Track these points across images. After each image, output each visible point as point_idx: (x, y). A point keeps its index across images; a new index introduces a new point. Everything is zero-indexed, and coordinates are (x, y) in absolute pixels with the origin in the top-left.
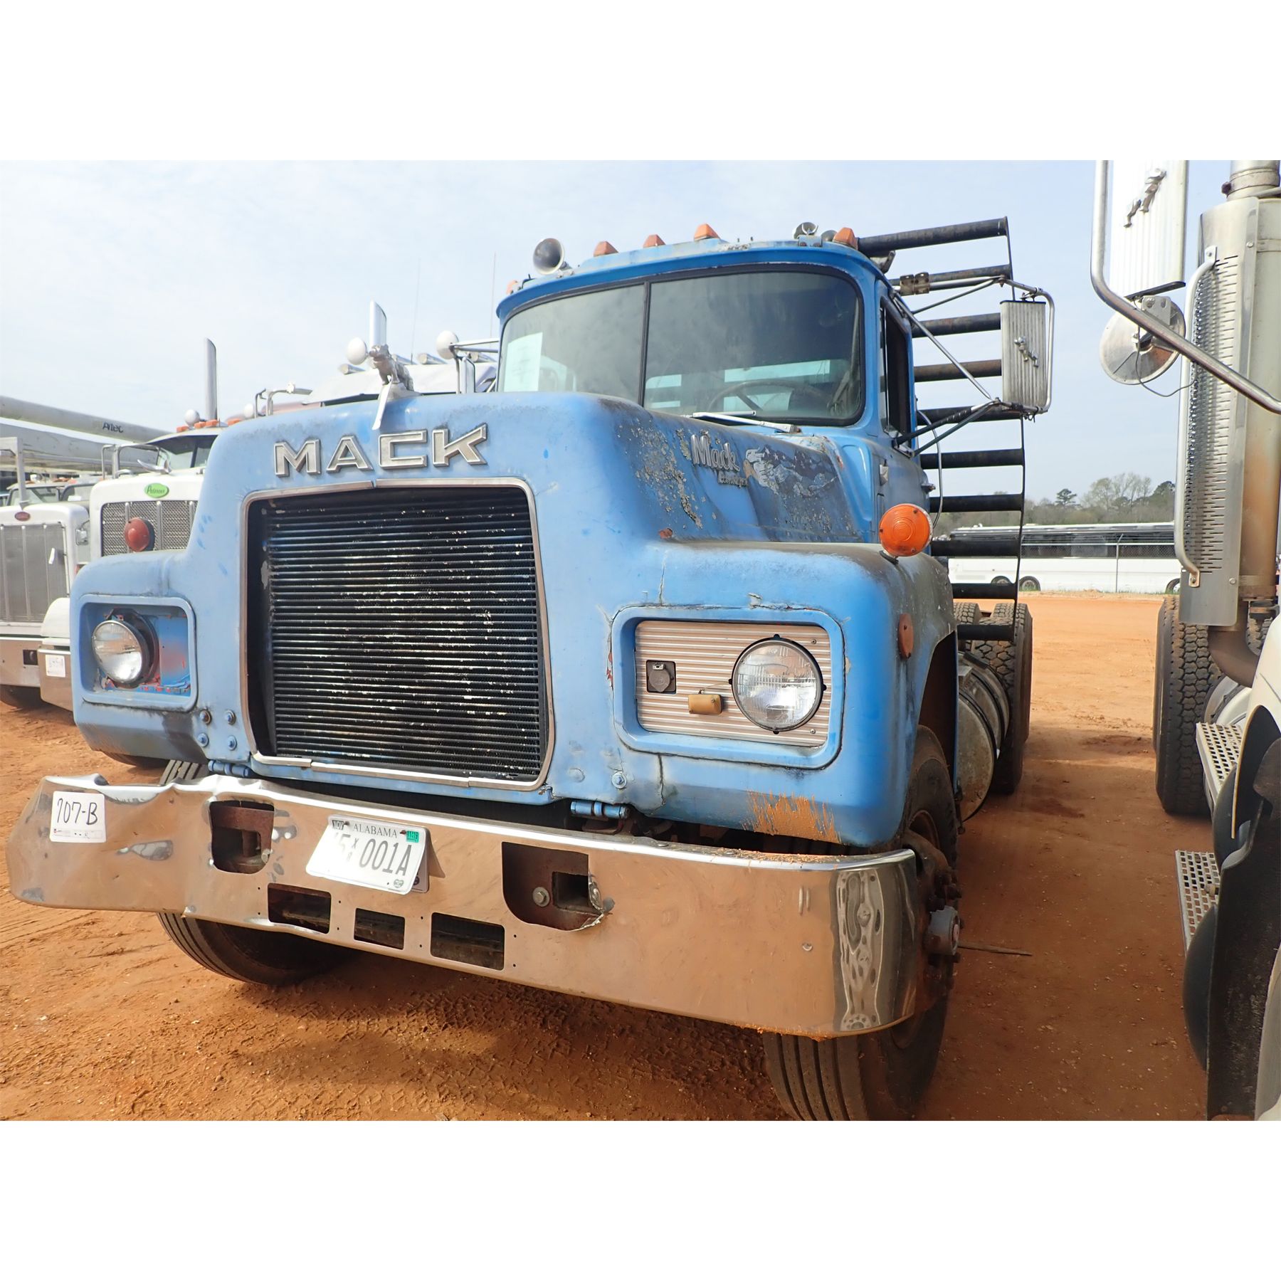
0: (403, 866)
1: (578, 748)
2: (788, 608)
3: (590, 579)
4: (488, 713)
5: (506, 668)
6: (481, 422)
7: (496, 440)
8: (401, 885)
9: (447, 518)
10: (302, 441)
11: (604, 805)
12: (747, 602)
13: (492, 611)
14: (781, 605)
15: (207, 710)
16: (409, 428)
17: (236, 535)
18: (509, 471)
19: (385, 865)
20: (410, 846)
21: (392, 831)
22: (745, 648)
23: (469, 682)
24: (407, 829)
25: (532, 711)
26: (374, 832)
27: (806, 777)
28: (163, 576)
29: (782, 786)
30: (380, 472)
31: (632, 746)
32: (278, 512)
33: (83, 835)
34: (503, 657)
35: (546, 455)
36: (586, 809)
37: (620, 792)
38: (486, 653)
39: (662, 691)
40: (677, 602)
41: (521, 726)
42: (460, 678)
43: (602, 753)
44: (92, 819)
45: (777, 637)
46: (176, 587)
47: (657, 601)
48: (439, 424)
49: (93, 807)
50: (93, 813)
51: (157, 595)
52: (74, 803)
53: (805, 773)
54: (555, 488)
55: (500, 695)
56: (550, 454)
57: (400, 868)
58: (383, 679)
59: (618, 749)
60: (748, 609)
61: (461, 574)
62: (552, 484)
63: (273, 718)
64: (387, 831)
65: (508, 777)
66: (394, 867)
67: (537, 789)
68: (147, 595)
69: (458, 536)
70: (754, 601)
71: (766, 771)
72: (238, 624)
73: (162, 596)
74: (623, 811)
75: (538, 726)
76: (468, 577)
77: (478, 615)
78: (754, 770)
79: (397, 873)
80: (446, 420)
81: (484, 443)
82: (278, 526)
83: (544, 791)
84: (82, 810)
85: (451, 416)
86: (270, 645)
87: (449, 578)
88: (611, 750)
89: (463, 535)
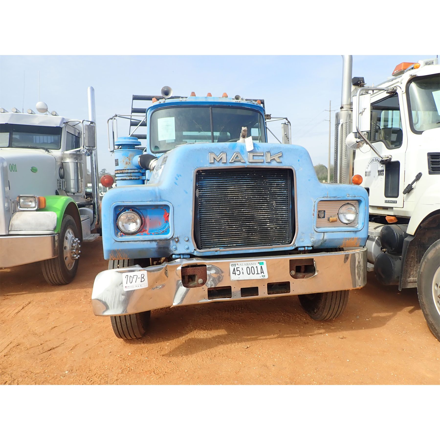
0: (262, 271)
1: (303, 233)
2: (355, 197)
3: (310, 191)
4: (274, 228)
5: (279, 216)
6: (280, 151)
7: (285, 156)
8: (265, 276)
9: (262, 176)
10: (219, 153)
11: (308, 247)
12: (347, 196)
13: (275, 201)
14: (353, 196)
15: (177, 238)
16: (257, 152)
17: (191, 181)
18: (288, 164)
19: (256, 272)
20: (261, 267)
21: (254, 263)
22: (341, 206)
23: (268, 220)
24: (259, 262)
25: (287, 226)
26: (247, 265)
27: (357, 233)
28: (158, 195)
29: (352, 235)
30: (248, 163)
31: (318, 231)
32: (202, 174)
33: (139, 286)
34: (279, 213)
35: (299, 161)
36: (303, 249)
37: (313, 243)
38: (274, 212)
39: (322, 217)
40: (331, 196)
41: (284, 230)
42: (265, 220)
43: (309, 234)
44: (143, 280)
45: (348, 203)
46: (163, 198)
47: (327, 196)
48: (267, 151)
49: (143, 276)
50: (143, 278)
51: (155, 201)
52: (134, 276)
53: (357, 232)
54: (301, 169)
55: (277, 223)
56: (300, 161)
57: (261, 272)
58: (241, 222)
59: (314, 233)
60: (347, 197)
61: (266, 191)
62: (300, 168)
63: (200, 238)
64: (252, 264)
65: (280, 244)
66: (259, 272)
67: (292, 245)
68: (150, 201)
69: (265, 181)
70: (348, 195)
71: (349, 232)
72: (191, 209)
73: (157, 201)
74: (312, 248)
75: (288, 230)
76: (269, 192)
77: (271, 202)
78: (346, 233)
79: (261, 274)
80: (269, 150)
81: (281, 157)
82: (202, 178)
83: (293, 246)
84: (138, 277)
85: (271, 149)
86: (199, 215)
87: (263, 192)
88: (312, 233)
89: (267, 181)
